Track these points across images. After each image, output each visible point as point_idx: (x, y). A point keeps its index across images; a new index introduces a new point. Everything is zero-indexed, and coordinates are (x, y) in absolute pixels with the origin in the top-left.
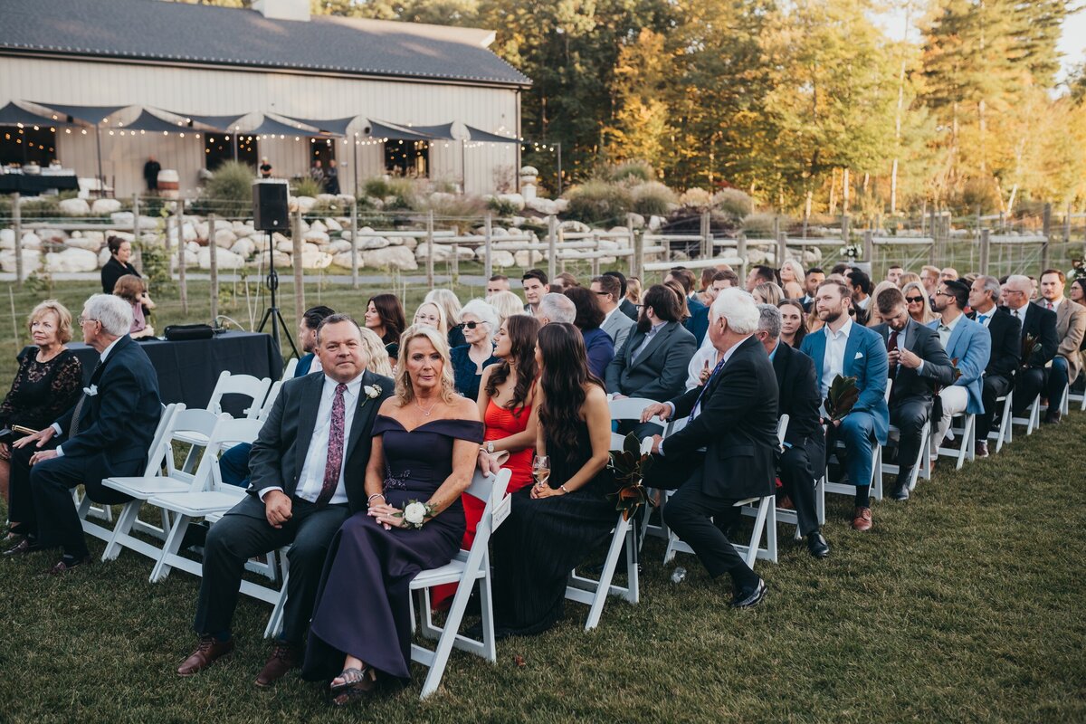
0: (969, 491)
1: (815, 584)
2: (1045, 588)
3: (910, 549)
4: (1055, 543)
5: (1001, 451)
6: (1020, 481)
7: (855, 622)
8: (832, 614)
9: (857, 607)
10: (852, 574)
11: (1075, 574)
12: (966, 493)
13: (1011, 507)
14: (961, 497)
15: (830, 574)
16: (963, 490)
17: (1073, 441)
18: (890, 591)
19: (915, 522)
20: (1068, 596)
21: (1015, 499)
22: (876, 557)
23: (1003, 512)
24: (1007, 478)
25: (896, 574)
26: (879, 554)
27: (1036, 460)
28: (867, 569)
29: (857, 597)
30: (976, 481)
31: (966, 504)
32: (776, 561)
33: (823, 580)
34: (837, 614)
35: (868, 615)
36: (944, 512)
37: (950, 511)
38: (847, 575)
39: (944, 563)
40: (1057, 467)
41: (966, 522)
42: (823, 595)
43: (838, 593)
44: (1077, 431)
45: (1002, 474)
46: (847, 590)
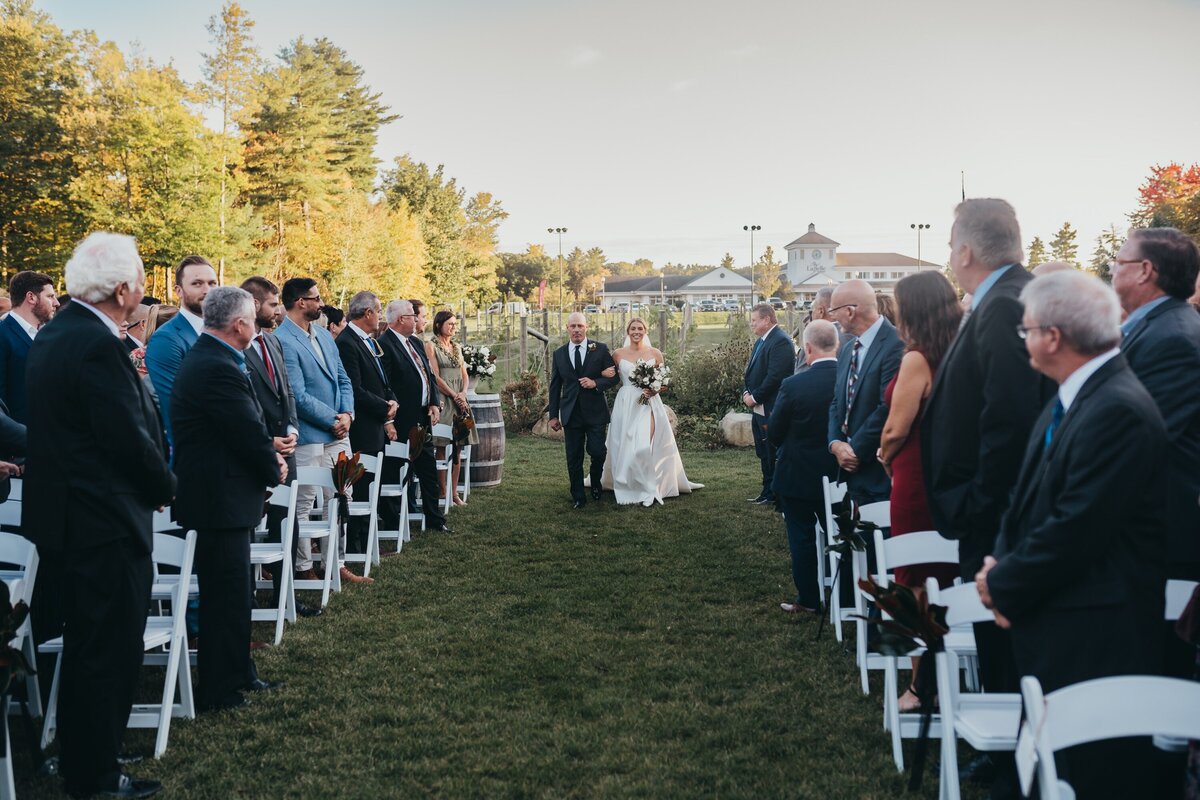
0: (386, 597)
1: (251, 735)
2: (498, 689)
3: (346, 672)
4: (489, 639)
5: (402, 551)
6: (432, 579)
7: (314, 772)
8: (283, 769)
9: (309, 754)
10: (292, 714)
11: (519, 667)
12: (383, 600)
13: (434, 608)
14: (379, 605)
15: (265, 720)
16: (379, 597)
17: (467, 533)
18: (341, 726)
19: (341, 640)
20: (521, 693)
21: (434, 599)
22: (312, 689)
23: (427, 613)
24: (420, 578)
25: (341, 704)
26: (314, 684)
27: (440, 556)
28: (306, 705)
29: (306, 741)
30: (389, 586)
31: (388, 613)
32: (193, 716)
33: (261, 729)
34: (288, 767)
35: (325, 761)
36: (368, 624)
37: (372, 623)
38: (285, 717)
39: (388, 682)
40: (462, 560)
41: (394, 632)
42: (265, 746)
43: (281, 740)
44: (467, 523)
45: (412, 575)
46: (291, 735)
